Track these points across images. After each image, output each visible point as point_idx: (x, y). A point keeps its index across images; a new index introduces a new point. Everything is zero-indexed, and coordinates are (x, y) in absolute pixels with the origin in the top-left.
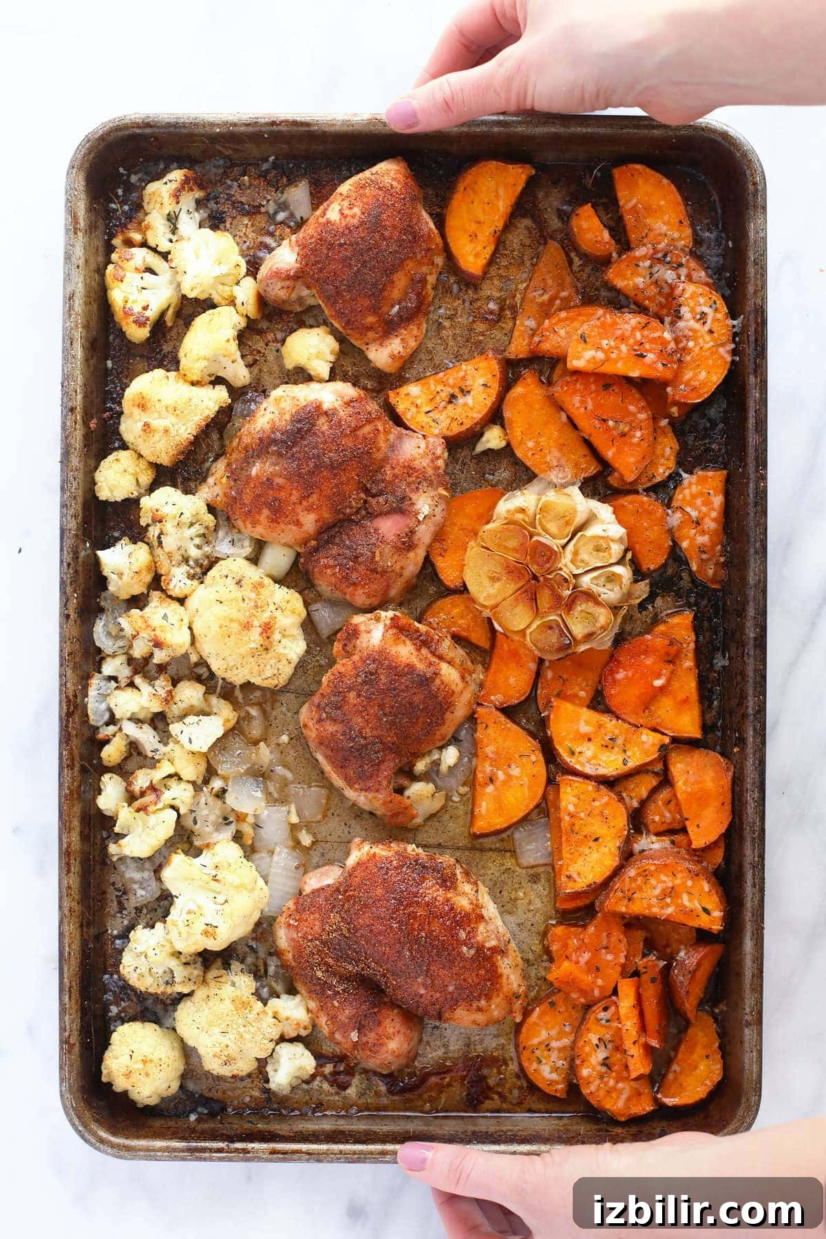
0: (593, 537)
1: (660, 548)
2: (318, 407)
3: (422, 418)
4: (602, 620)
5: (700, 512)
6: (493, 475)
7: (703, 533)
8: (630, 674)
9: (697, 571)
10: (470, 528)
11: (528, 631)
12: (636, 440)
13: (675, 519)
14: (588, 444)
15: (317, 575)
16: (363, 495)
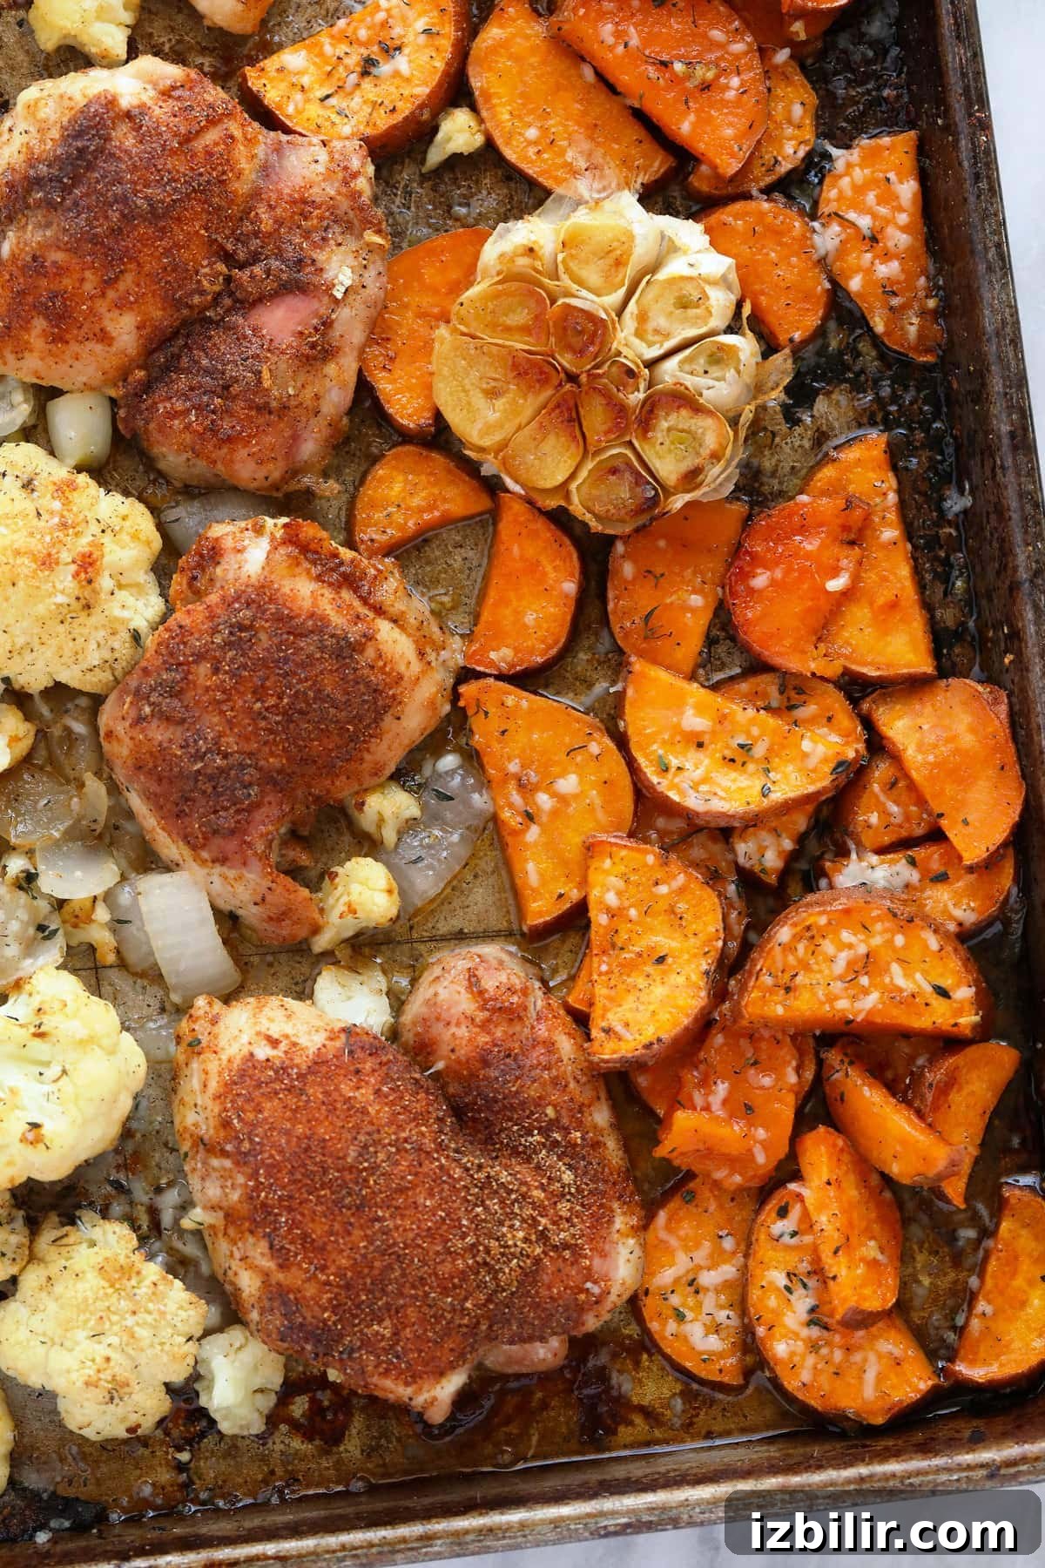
0: (672, 281)
1: (807, 297)
2: (111, 102)
3: (314, 110)
4: (711, 442)
5: (875, 216)
6: (468, 205)
7: (886, 256)
8: (778, 574)
9: (888, 333)
10: (436, 310)
11: (573, 486)
12: (731, 95)
13: (827, 239)
14: (641, 117)
15: (156, 436)
16: (221, 267)
